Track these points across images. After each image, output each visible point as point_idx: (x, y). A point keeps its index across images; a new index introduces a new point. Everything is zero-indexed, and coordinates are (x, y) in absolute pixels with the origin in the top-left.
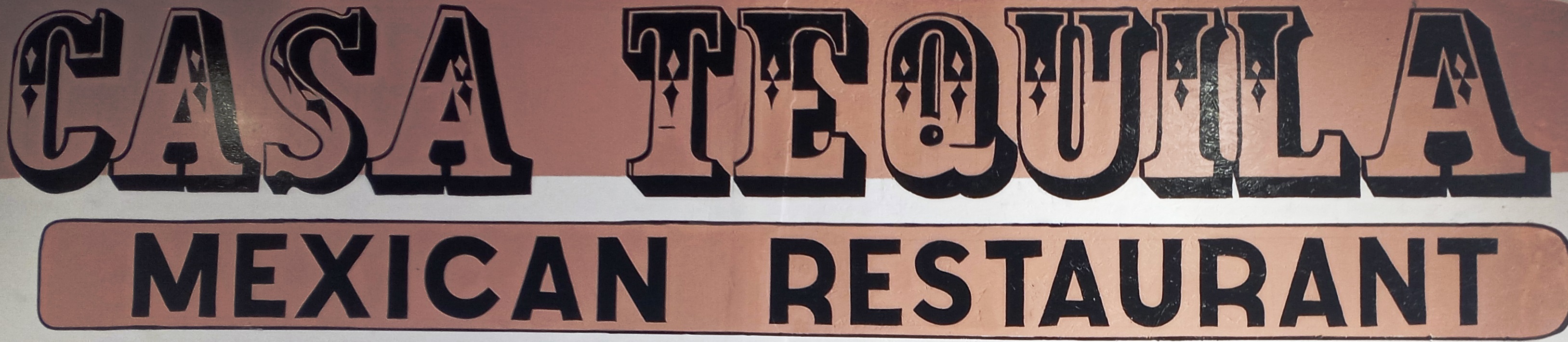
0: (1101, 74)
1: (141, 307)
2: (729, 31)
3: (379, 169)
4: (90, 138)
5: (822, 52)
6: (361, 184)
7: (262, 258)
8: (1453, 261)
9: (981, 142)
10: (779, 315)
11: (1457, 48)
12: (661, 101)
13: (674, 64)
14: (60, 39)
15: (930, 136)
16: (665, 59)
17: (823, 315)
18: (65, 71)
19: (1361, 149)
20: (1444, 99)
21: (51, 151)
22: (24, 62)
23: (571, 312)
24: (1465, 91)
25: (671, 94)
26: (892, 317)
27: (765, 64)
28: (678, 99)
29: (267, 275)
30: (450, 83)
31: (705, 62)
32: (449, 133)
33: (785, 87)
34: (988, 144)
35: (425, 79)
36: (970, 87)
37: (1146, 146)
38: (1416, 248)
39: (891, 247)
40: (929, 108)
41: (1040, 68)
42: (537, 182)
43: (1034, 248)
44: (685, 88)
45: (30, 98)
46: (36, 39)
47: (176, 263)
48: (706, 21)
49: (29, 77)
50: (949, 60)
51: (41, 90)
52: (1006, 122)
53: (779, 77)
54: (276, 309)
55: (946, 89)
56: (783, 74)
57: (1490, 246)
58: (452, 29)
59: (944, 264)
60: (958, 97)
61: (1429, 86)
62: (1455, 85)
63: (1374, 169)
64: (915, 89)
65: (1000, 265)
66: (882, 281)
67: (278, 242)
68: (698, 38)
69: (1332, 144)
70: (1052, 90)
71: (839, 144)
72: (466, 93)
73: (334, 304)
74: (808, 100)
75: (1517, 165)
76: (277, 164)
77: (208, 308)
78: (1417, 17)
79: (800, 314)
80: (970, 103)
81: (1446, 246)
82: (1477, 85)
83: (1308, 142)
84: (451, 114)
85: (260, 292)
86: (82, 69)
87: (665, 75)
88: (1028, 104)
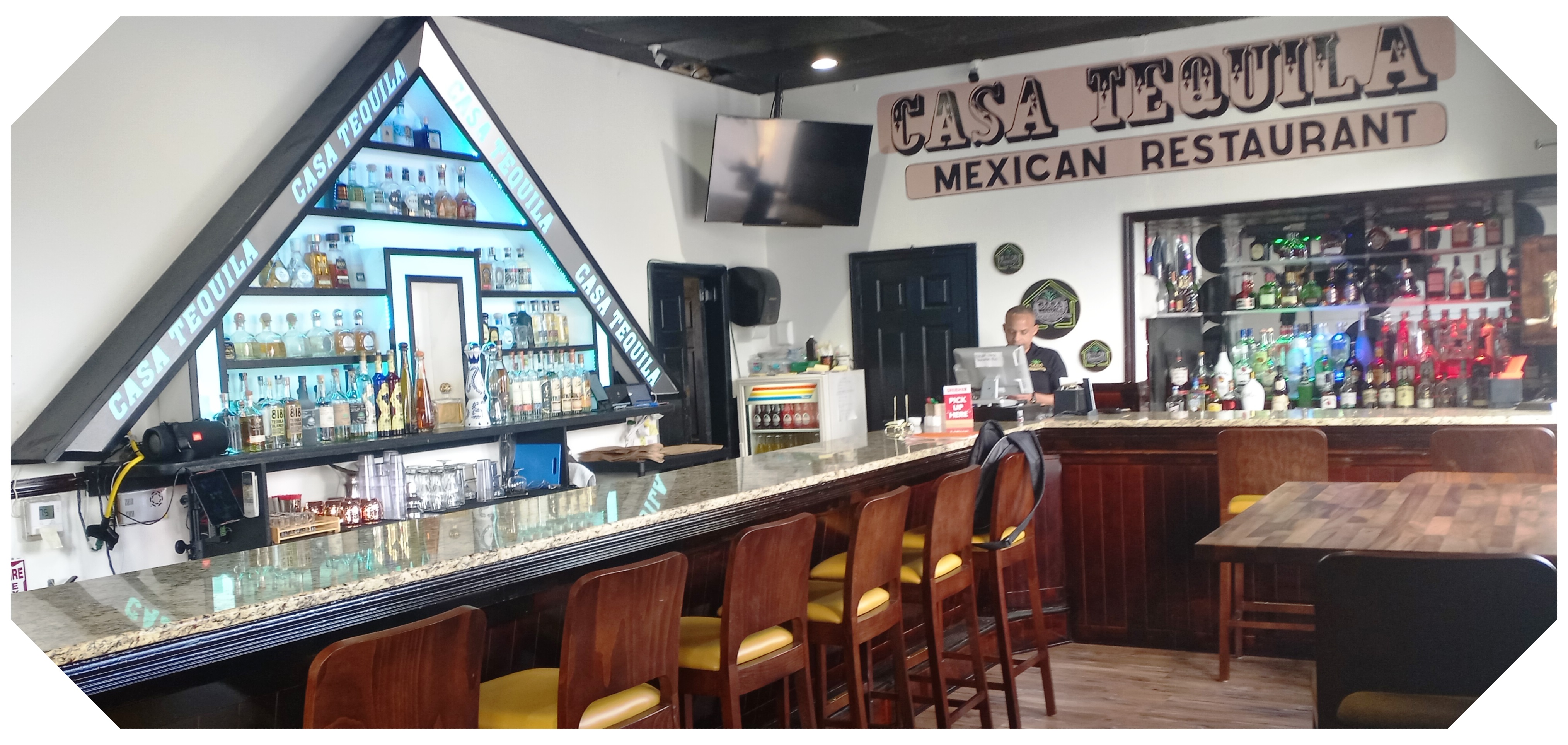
0: (1260, 66)
1: (938, 190)
2: (1123, 72)
3: (1009, 135)
4: (917, 137)
5: (1157, 74)
6: (1003, 140)
7: (974, 170)
8: (1399, 119)
9: (1216, 97)
10: (1145, 167)
11: (1399, 39)
12: (1101, 99)
13: (1104, 85)
14: (905, 106)
15: (1197, 98)
16: (1101, 84)
17: (1161, 165)
18: (908, 117)
19: (1362, 81)
20: (1394, 59)
21: (906, 143)
22: (895, 115)
23: (1074, 175)
24: (1403, 55)
25: (1104, 96)
26: (1185, 163)
27: (1137, 81)
28: (1107, 97)
29: (976, 175)
30: (1030, 103)
31: (1115, 83)
32: (1030, 120)
33: (1144, 87)
34: (1218, 97)
35: (1022, 102)
36: (1211, 79)
37: (1278, 91)
38: (1384, 117)
39: (1184, 139)
40: (1196, 87)
41: (1237, 68)
42: (1060, 132)
43: (1236, 133)
44: (1109, 93)
45: (898, 126)
46: (898, 107)
47: (947, 173)
48: (1115, 68)
49: (897, 120)
50: (1203, 69)
51: (901, 123)
52: (1225, 89)
53: (1141, 84)
54: (979, 185)
55: (1202, 81)
56: (1143, 83)
57: (1413, 112)
58: (1029, 84)
59: (1204, 143)
60: (1207, 82)
61: (1388, 55)
62: (1399, 53)
63: (1367, 88)
64: (1191, 82)
65: (1224, 141)
66: (1181, 151)
67: (978, 163)
68: (1112, 76)
69: (1350, 83)
70: (1242, 75)
71: (1164, 106)
72: (1035, 105)
73: (998, 182)
74: (1152, 91)
75: (1423, 80)
76: (976, 138)
77: (958, 188)
78: (1383, 29)
79: (1152, 166)
80: (1211, 84)
81: (1396, 114)
82: (1408, 52)
83: (1340, 81)
84: (1030, 113)
85: (974, 181)
86: (913, 115)
87: (1102, 89)
88: (1233, 82)
